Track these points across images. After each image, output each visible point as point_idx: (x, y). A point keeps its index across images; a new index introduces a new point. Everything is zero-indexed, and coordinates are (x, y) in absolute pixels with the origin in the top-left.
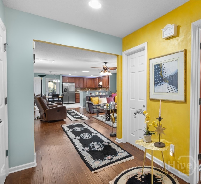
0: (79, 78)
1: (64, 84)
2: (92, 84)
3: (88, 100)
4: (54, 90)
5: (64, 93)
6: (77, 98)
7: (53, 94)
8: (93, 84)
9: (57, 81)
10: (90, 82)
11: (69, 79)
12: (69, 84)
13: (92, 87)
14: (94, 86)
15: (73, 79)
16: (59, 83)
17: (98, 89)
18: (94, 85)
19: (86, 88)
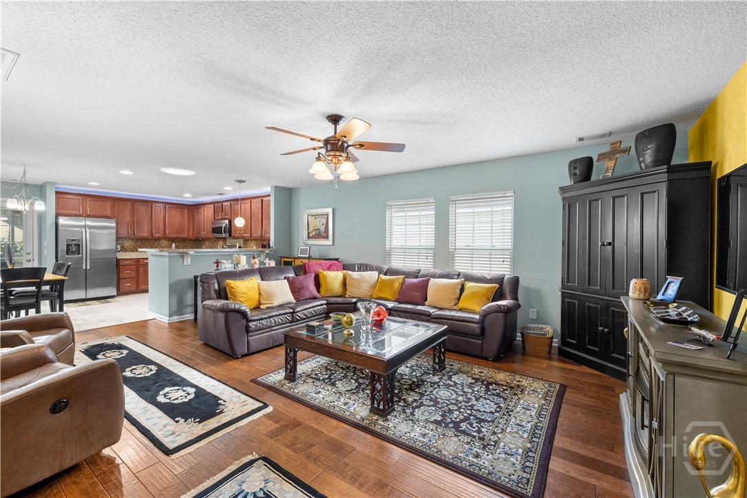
0: (135, 203)
1: (62, 221)
2: (186, 225)
3: (213, 294)
4: (13, 244)
5: (68, 260)
6: (127, 276)
7: (10, 267)
8: (189, 226)
9: (32, 204)
10: (176, 219)
11: (88, 201)
12: (89, 223)
13: (185, 235)
14: (191, 234)
15: (109, 203)
16: (41, 217)
17: (207, 243)
18: (191, 230)
19: (159, 239)
